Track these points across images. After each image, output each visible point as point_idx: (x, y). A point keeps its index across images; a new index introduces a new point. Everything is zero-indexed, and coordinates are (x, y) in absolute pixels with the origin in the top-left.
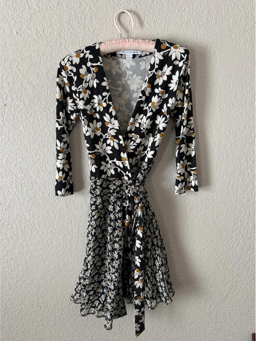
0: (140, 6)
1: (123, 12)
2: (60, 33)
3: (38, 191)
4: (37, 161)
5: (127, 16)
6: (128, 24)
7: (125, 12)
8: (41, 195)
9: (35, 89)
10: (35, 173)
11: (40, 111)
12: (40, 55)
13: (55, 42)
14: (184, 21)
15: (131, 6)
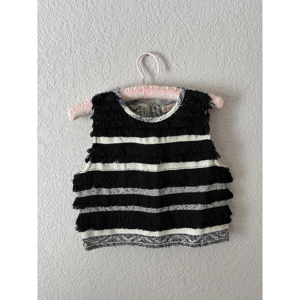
0: (166, 47)
1: (147, 55)
2: (74, 84)
3: (55, 268)
4: (54, 233)
5: (152, 58)
6: (154, 67)
7: (149, 55)
8: (60, 273)
9: (48, 148)
10: (51, 246)
11: (54, 174)
12: (52, 110)
13: (68, 95)
14: (220, 59)
15: (155, 48)
